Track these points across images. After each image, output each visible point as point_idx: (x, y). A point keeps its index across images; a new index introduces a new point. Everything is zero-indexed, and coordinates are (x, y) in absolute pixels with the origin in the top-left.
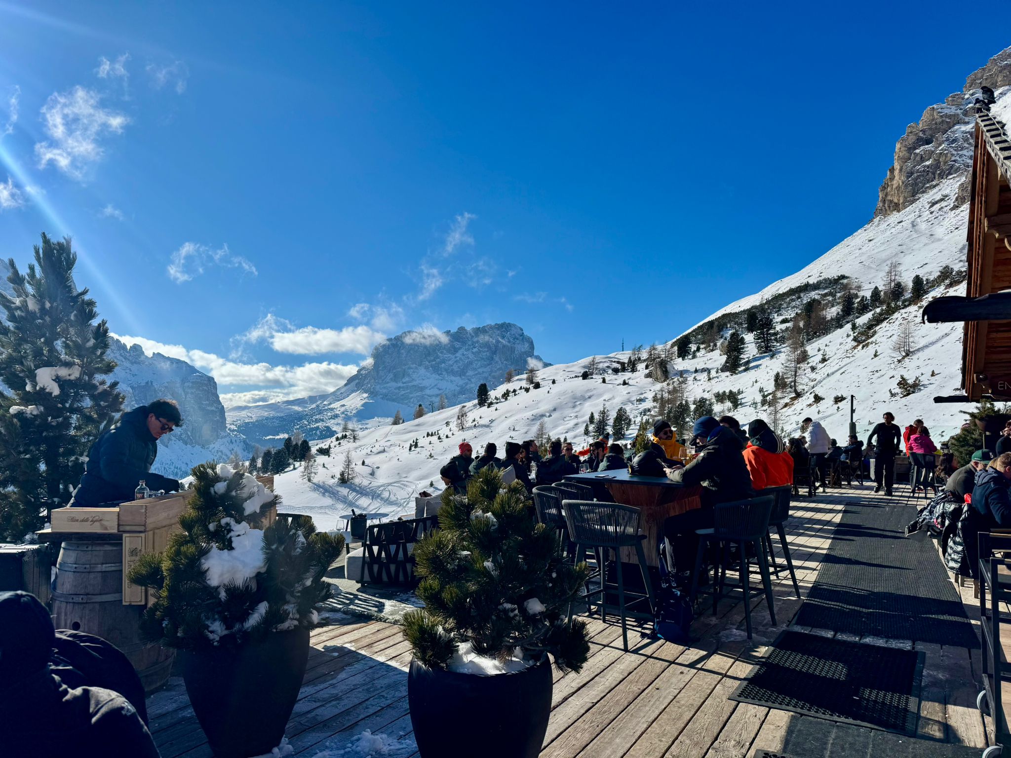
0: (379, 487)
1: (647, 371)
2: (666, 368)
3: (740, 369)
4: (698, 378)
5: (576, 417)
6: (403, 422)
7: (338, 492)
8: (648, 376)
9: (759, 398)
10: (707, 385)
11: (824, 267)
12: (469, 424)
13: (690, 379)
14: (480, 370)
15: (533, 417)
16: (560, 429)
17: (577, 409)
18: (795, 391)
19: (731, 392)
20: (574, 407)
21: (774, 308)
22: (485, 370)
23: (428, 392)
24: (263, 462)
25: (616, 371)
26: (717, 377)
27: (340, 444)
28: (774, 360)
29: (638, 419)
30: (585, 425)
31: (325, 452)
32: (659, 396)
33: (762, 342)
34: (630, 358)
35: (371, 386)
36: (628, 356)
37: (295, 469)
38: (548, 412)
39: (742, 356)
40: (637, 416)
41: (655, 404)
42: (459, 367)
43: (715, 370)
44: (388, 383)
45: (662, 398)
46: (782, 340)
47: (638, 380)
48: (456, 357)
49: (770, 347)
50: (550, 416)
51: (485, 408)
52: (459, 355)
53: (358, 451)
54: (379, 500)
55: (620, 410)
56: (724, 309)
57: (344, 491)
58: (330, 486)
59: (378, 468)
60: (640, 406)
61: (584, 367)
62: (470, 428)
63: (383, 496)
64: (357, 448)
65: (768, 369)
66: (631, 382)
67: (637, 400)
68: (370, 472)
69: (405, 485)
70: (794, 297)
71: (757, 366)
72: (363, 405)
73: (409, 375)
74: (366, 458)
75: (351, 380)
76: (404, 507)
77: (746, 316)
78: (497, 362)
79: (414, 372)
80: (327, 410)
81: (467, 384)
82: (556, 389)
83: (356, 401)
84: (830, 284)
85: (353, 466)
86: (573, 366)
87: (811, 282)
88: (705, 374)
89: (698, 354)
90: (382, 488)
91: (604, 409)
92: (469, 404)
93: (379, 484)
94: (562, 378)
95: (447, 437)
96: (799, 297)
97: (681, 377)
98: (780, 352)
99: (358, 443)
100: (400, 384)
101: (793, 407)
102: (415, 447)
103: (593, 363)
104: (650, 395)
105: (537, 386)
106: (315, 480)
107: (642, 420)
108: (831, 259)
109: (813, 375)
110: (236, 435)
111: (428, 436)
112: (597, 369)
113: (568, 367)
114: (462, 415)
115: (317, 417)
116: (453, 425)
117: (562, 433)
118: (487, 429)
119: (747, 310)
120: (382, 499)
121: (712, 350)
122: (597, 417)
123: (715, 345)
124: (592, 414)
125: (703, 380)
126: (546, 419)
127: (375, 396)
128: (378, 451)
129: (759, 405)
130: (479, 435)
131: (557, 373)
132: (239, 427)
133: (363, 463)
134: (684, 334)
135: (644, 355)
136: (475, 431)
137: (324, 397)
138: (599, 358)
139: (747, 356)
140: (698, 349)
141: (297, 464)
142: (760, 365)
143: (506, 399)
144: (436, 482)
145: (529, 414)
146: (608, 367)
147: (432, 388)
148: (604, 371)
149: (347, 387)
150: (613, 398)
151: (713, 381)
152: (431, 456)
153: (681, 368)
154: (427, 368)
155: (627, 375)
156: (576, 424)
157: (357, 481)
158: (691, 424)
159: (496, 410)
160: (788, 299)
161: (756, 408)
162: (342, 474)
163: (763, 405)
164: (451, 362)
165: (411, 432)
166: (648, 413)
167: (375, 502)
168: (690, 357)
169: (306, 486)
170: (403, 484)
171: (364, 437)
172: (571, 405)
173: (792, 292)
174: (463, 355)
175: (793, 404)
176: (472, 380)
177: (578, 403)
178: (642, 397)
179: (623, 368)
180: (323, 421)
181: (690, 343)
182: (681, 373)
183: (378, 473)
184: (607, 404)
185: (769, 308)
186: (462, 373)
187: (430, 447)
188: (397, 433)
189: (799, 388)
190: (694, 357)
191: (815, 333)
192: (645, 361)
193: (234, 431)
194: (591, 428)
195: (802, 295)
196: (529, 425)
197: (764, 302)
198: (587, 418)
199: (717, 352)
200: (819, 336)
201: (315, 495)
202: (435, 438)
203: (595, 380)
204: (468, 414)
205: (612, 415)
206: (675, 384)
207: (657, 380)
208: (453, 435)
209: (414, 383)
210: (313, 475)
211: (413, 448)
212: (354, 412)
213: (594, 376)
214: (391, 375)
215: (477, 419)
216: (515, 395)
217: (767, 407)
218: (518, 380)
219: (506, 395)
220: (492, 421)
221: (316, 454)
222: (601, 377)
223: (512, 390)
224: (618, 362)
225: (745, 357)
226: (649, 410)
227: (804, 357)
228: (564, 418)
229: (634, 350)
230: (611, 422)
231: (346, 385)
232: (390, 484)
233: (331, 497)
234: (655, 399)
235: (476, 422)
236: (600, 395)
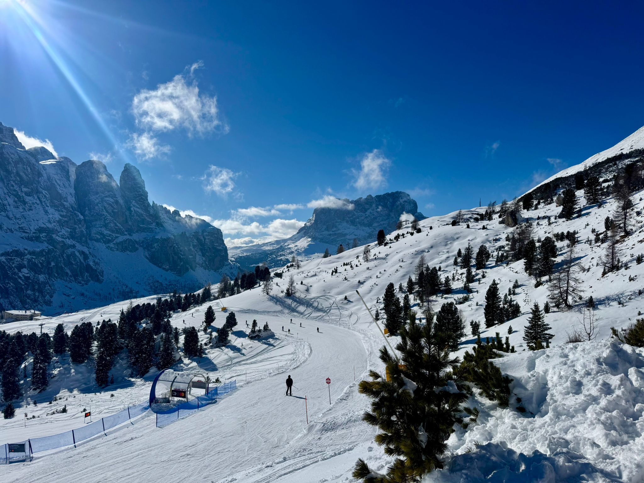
0: (311, 299)
1: (501, 219)
2: (515, 216)
3: (574, 216)
4: (540, 223)
5: (448, 252)
6: (330, 256)
7: (285, 301)
8: (501, 223)
9: (593, 237)
10: (548, 229)
11: (633, 142)
12: (371, 257)
13: (535, 224)
14: (382, 223)
15: (416, 253)
16: (436, 261)
17: (448, 247)
18: (625, 231)
19: (568, 232)
20: (446, 245)
21: (596, 172)
22: (384, 222)
23: (348, 237)
24: (241, 282)
25: (477, 220)
26: (556, 222)
27: (288, 270)
28: (602, 208)
29: (495, 254)
30: (454, 258)
31: (279, 275)
32: (511, 236)
33: (591, 195)
34: (487, 211)
35: (313, 234)
36: (485, 210)
37: (260, 286)
38: (427, 249)
39: (575, 206)
40: (494, 252)
41: (507, 242)
42: (368, 221)
43: (554, 217)
44: (323, 232)
45: (513, 237)
46: (607, 194)
47: (494, 225)
48: (366, 215)
49: (597, 199)
50: (428, 251)
51: (383, 246)
52: (368, 213)
53: (299, 275)
54: (311, 308)
55: (482, 246)
56: (555, 175)
57: (289, 301)
58: (280, 298)
59: (311, 286)
60: (496, 244)
61: (453, 218)
62: (372, 260)
63: (314, 305)
64: (299, 273)
65: (597, 215)
66: (488, 227)
67: (494, 240)
68: (306, 289)
69: (328, 298)
70: (611, 164)
71: (588, 214)
72: (308, 246)
73: (336, 227)
74: (304, 280)
75: (301, 230)
76: (327, 313)
77: (574, 179)
78: (393, 217)
79: (339, 224)
80: (286, 249)
81: (373, 231)
82: (432, 233)
83: (304, 243)
84: (640, 153)
85: (295, 284)
86: (445, 217)
87: (624, 153)
88: (546, 221)
89: (539, 206)
90: (313, 300)
91: (469, 246)
92: (372, 244)
93: (312, 297)
94: (437, 226)
95: (357, 266)
96: (615, 164)
97: (527, 222)
98: (606, 203)
99: (300, 270)
100: (331, 233)
101: (625, 244)
102: (336, 273)
103: (459, 215)
104: (504, 236)
105: (419, 231)
106: (271, 293)
107: (498, 253)
108: (639, 136)
109: (639, 218)
110: (234, 264)
111: (344, 265)
112: (462, 219)
113: (441, 218)
114: (366, 252)
115: (281, 253)
116: (361, 258)
117: (438, 264)
118: (384, 261)
119: (574, 175)
120: (313, 307)
121: (550, 204)
122: (463, 252)
123: (552, 200)
124: (460, 250)
125: (544, 225)
126: (425, 254)
127: (315, 240)
128: (311, 275)
129: (593, 242)
130: (378, 265)
131: (433, 222)
132: (236, 259)
133: (302, 283)
134: (527, 193)
135: (498, 209)
136: (376, 262)
137: (285, 241)
138: (463, 212)
139: (579, 206)
140: (539, 203)
141: (262, 283)
142: (590, 212)
143: (397, 240)
144: (349, 296)
145: (413, 250)
146: (470, 218)
147: (351, 234)
148: (468, 220)
149: (298, 234)
150: (475, 238)
151: (553, 225)
152: (346, 279)
153: (526, 217)
154: (347, 222)
155: (485, 223)
156: (448, 257)
157: (297, 295)
158: (539, 256)
159: (390, 247)
160: (607, 166)
161: (590, 244)
162: (288, 290)
163: (596, 242)
164: (363, 218)
165: (333, 262)
166: (503, 249)
167: (309, 309)
168: (533, 208)
169: (265, 297)
170: (327, 298)
171: (304, 266)
172: (443, 244)
173: (609, 160)
174: (371, 213)
175: (624, 241)
176: (376, 229)
177: (449, 242)
178: (498, 237)
179: (483, 217)
180: (284, 255)
181: (533, 199)
182: (527, 220)
183: (311, 290)
184: (471, 243)
185: (591, 173)
186: (370, 225)
187: (345, 273)
188: (325, 263)
189: (629, 228)
190: (536, 208)
191: (635, 188)
192: (498, 212)
193: (233, 261)
194: (459, 260)
195: (617, 162)
196: (413, 258)
197: (588, 168)
198: (456, 252)
199: (554, 204)
200: (638, 190)
201: (271, 304)
202: (349, 267)
203: (461, 226)
204: (371, 251)
205: (476, 251)
206: (523, 228)
207: (509, 225)
208: (361, 264)
209: (339, 232)
210: (270, 290)
211: (334, 274)
212: (303, 250)
213: (460, 224)
214: (325, 227)
215: (377, 254)
216: (404, 237)
217: (600, 244)
218: (405, 227)
219: (397, 238)
220: (387, 255)
221: (273, 277)
222: (465, 224)
223: (401, 234)
224: (478, 214)
225: (577, 207)
226: (503, 247)
227: (628, 205)
228: (438, 253)
229: (489, 205)
230: (474, 255)
231: (298, 233)
232: (318, 297)
233: (280, 305)
234: (507, 239)
235: (376, 256)
236: (465, 237)
